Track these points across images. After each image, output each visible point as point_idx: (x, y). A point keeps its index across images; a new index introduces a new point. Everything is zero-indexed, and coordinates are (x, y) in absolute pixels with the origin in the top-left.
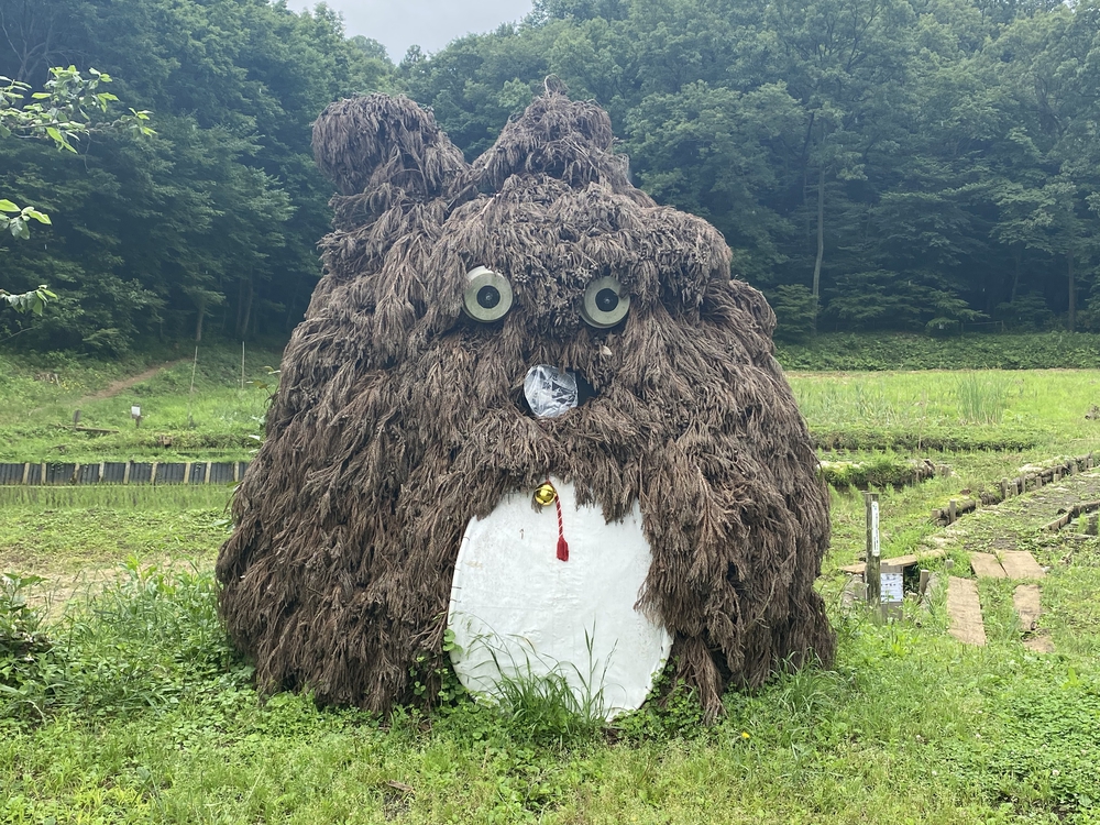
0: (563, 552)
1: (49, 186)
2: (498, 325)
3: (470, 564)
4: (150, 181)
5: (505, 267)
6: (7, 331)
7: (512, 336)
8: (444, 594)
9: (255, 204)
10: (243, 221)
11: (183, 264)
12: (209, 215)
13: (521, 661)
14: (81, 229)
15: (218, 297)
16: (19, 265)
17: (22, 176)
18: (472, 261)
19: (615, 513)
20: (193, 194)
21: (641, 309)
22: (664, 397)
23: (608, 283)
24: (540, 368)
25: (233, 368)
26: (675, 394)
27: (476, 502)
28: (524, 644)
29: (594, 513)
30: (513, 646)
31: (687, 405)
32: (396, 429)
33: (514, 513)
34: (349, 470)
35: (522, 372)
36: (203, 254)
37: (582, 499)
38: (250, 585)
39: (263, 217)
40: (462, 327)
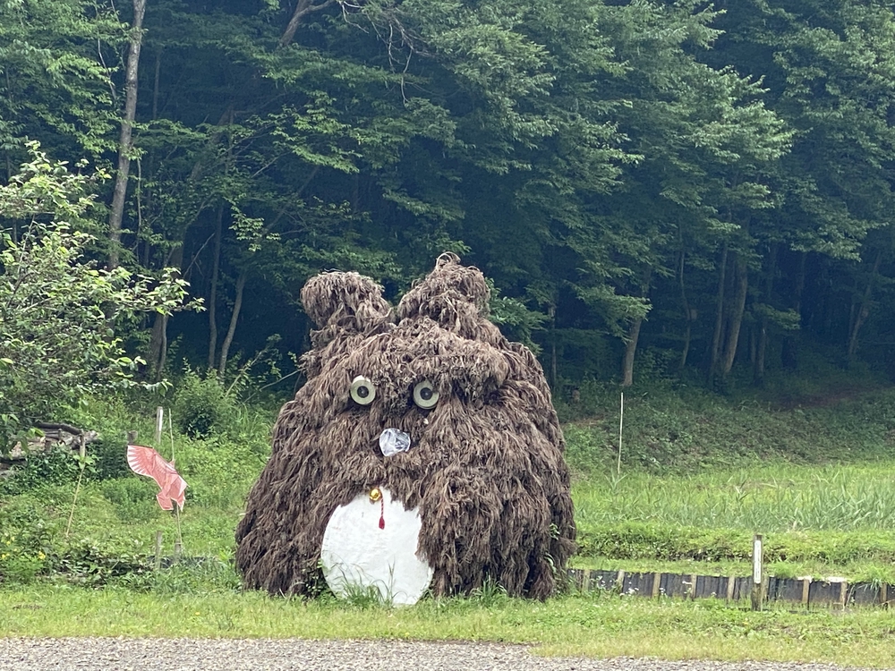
0: (382, 524)
1: (345, 129)
2: (368, 407)
3: (334, 528)
4: (509, 111)
5: (370, 375)
6: (275, 370)
7: (374, 413)
8: (320, 542)
9: (707, 135)
10: (685, 167)
11: (578, 249)
12: (617, 162)
13: (357, 578)
14: (396, 198)
15: (639, 307)
16: (298, 261)
17: (303, 113)
18: (353, 374)
19: (409, 506)
20: (589, 128)
21: (444, 400)
22: (445, 447)
23: (426, 384)
24: (389, 430)
25: (674, 437)
26: (451, 445)
27: (340, 497)
28: (358, 569)
29: (399, 505)
30: (353, 569)
31: (456, 451)
32: (315, 461)
33: (361, 504)
34: (291, 482)
35: (378, 432)
36: (616, 229)
37: (394, 498)
38: (246, 541)
39: (724, 158)
40: (351, 407)
